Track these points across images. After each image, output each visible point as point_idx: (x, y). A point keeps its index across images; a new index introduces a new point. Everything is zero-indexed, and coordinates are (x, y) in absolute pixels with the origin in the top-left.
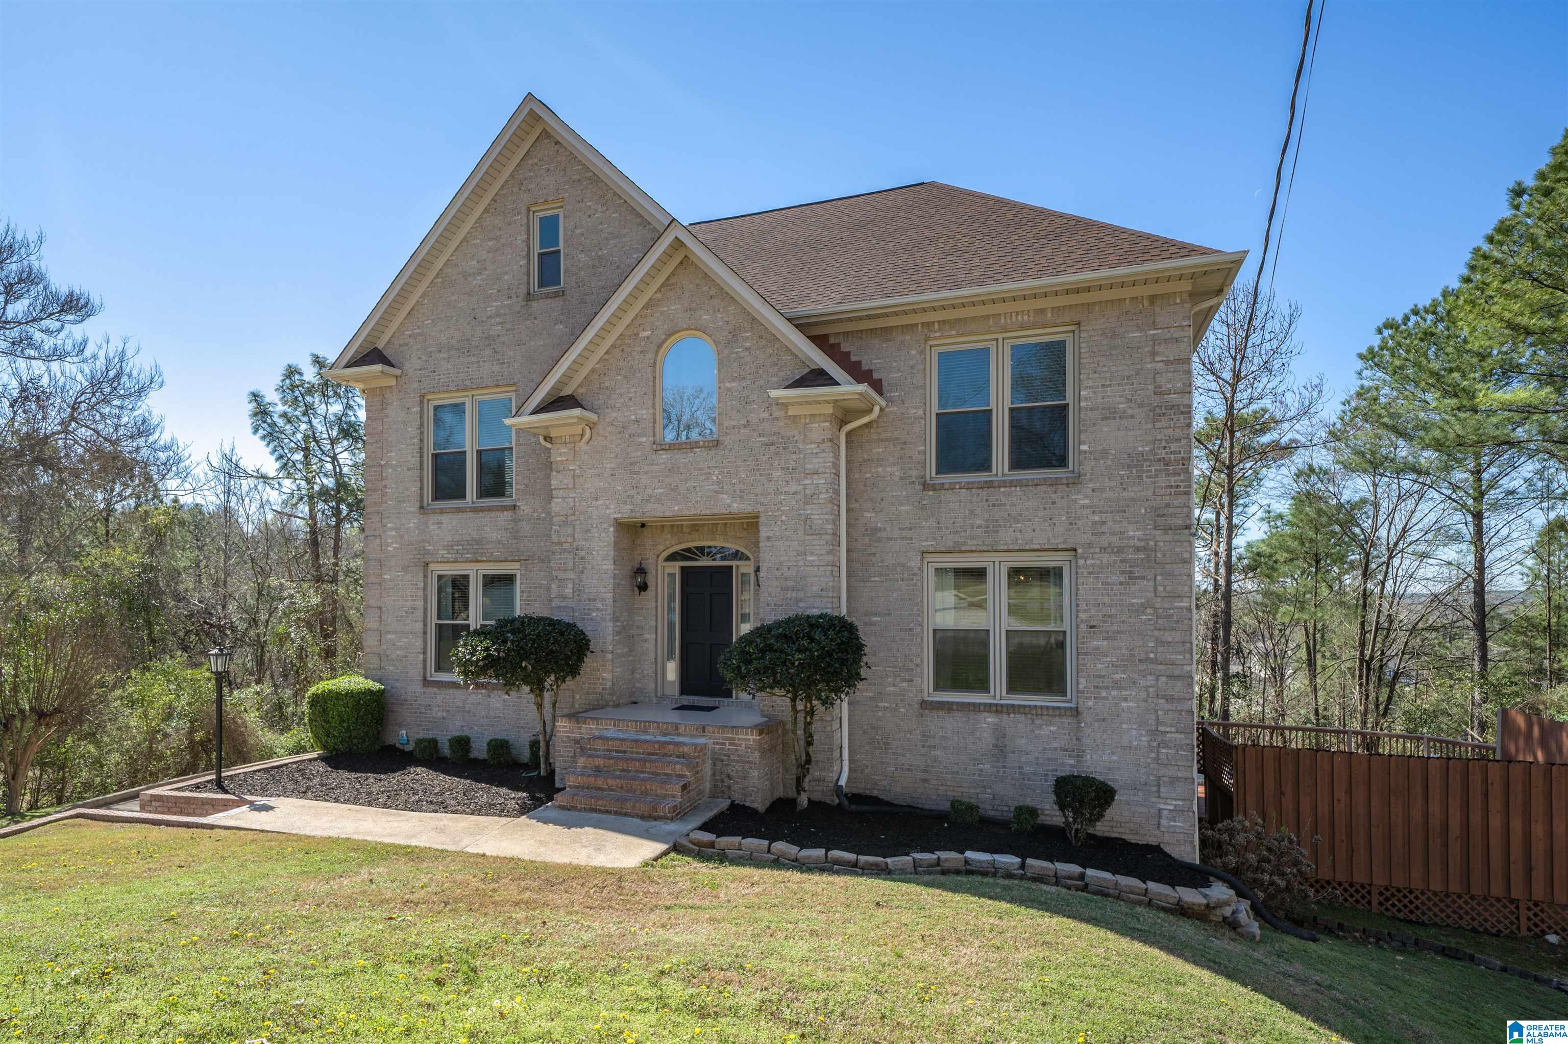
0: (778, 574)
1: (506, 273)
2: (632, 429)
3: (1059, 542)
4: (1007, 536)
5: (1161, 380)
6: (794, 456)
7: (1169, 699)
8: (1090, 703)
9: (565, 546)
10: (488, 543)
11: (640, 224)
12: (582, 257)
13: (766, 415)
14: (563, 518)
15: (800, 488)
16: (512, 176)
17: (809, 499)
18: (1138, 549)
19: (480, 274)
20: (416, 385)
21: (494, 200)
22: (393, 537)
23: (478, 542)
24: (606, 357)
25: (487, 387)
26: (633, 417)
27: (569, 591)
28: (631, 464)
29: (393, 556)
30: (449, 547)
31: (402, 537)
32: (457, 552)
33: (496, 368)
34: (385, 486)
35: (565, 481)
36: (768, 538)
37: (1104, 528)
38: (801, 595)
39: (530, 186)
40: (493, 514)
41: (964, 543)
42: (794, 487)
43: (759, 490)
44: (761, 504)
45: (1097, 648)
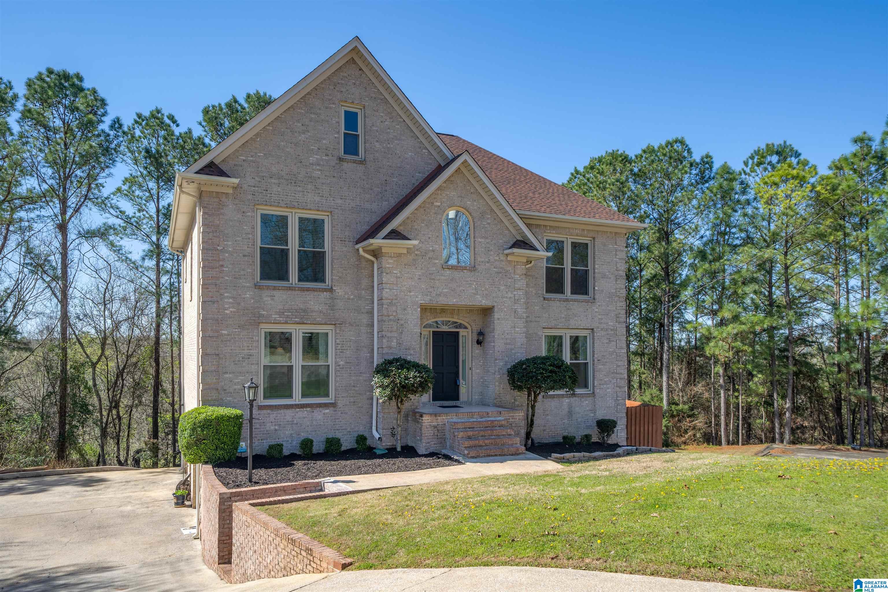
0: (503, 336)
1: (324, 139)
2: (431, 254)
3: (588, 326)
4: (573, 323)
5: (618, 266)
6: (510, 280)
7: (620, 387)
8: (598, 391)
9: (391, 317)
10: (312, 311)
11: (412, 137)
12: (377, 145)
13: (497, 258)
14: (389, 301)
15: (512, 295)
16: (329, 78)
17: (516, 301)
18: (611, 330)
19: (304, 133)
20: (250, 197)
21: (315, 89)
22: (230, 303)
23: (305, 311)
24: (416, 212)
25: (310, 209)
26: (431, 248)
27: (394, 344)
28: (430, 274)
29: (230, 318)
30: (281, 313)
31: (239, 304)
32: (288, 317)
33: (317, 199)
34: (222, 266)
35: (392, 280)
36: (498, 319)
37: (602, 321)
38: (513, 347)
39: (342, 89)
40: (316, 293)
41: (558, 325)
42: (510, 295)
43: (494, 295)
44: (496, 302)
45: (600, 369)
